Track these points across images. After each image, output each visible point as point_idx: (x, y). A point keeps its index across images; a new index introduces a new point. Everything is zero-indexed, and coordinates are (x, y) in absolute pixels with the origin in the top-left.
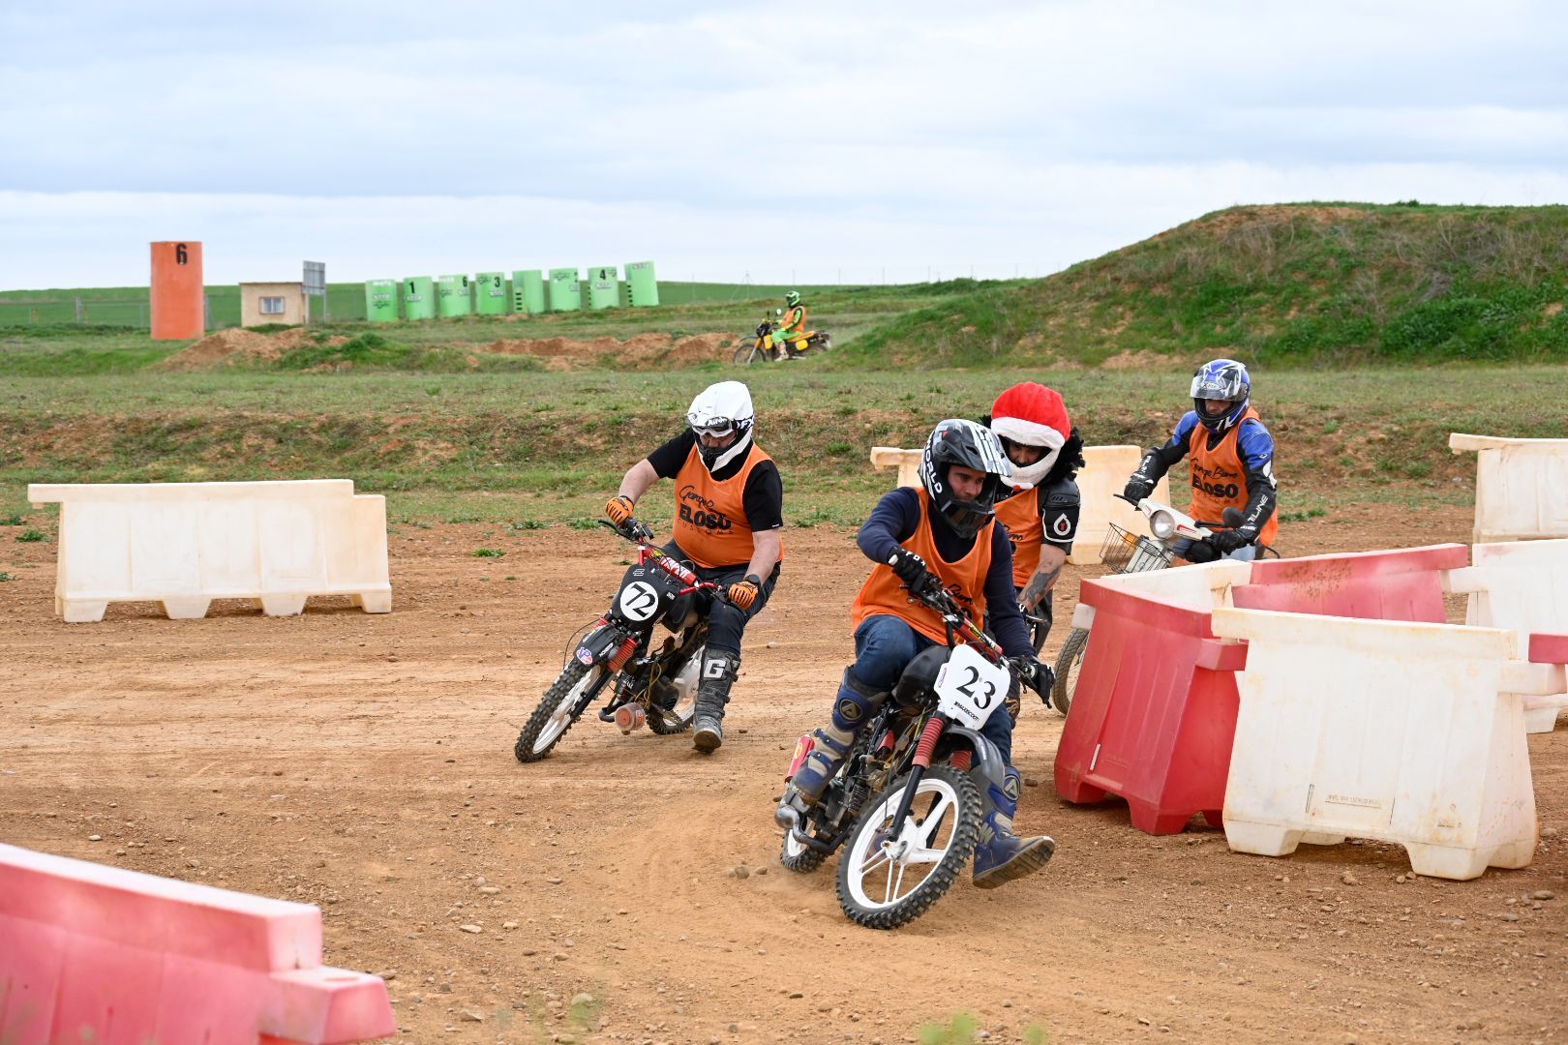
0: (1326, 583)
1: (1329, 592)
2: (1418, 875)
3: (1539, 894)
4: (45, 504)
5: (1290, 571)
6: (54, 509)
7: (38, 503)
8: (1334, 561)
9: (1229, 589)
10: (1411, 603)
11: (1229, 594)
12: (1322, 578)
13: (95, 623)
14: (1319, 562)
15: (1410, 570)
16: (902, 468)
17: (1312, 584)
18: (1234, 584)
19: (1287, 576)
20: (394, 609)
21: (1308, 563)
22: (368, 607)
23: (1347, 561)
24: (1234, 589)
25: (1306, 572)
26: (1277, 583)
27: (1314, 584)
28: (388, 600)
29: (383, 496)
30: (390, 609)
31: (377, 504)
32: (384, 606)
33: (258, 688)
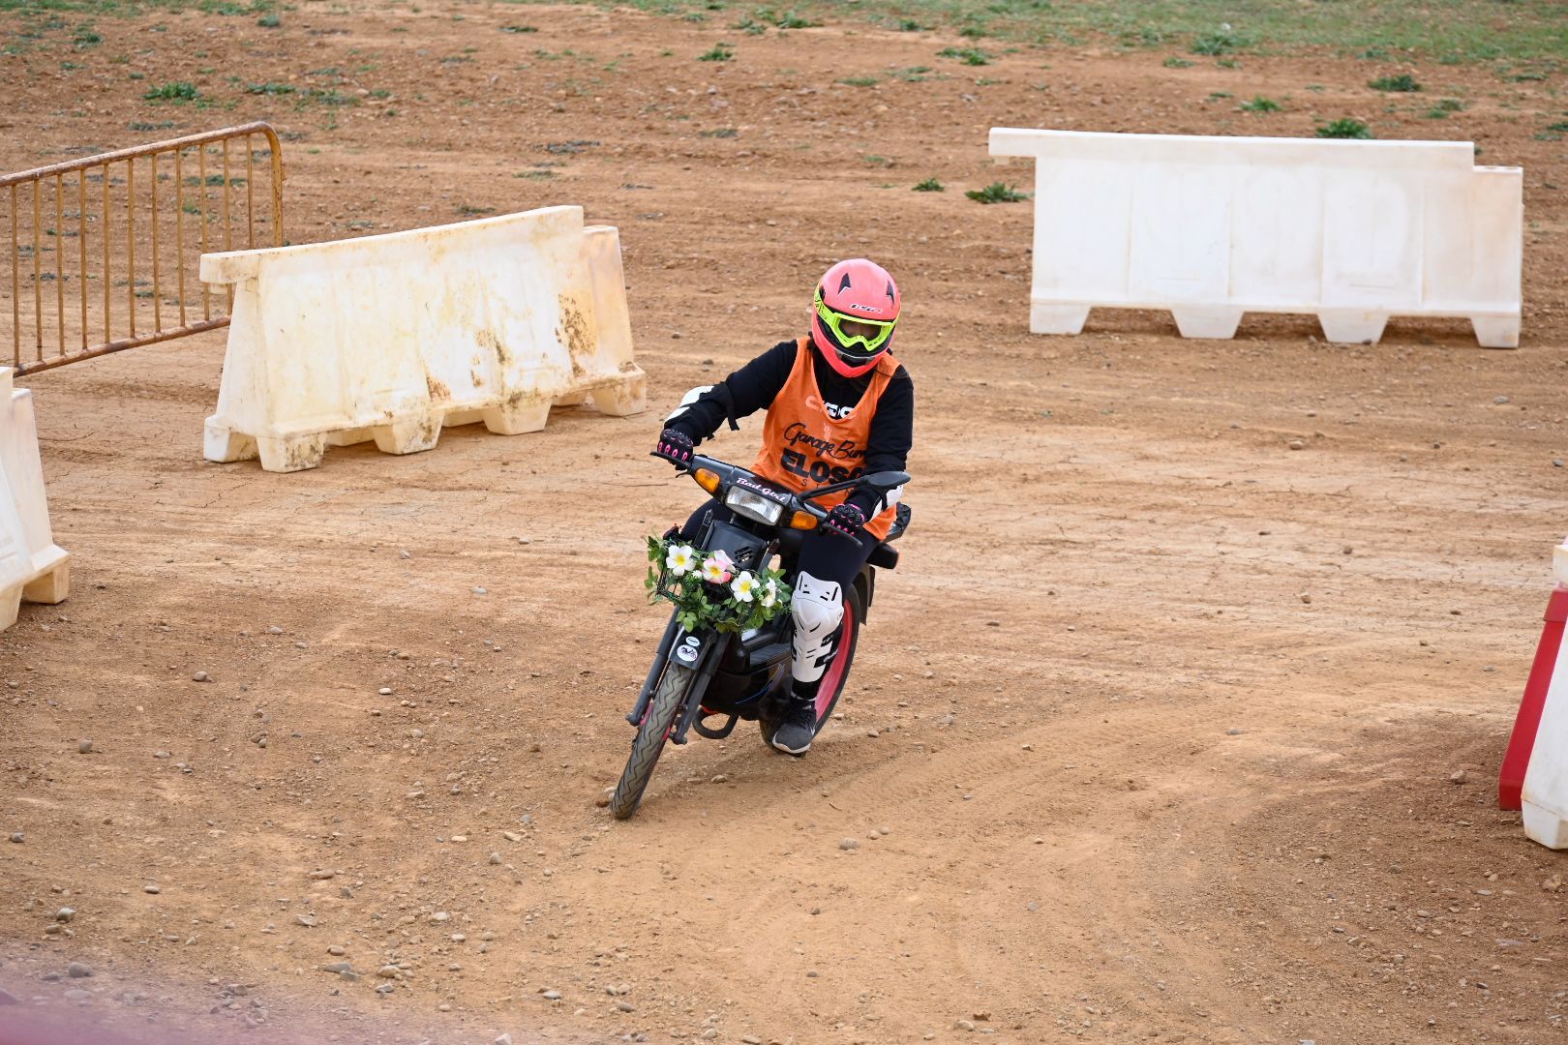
4: (1012, 158)
6: (1025, 168)
7: (1000, 158)
13: (1070, 336)
22: (1484, 335)
28: (1515, 328)
29: (1520, 170)
30: (1515, 343)
31: (1509, 180)
32: (1506, 338)
33: (1038, 479)
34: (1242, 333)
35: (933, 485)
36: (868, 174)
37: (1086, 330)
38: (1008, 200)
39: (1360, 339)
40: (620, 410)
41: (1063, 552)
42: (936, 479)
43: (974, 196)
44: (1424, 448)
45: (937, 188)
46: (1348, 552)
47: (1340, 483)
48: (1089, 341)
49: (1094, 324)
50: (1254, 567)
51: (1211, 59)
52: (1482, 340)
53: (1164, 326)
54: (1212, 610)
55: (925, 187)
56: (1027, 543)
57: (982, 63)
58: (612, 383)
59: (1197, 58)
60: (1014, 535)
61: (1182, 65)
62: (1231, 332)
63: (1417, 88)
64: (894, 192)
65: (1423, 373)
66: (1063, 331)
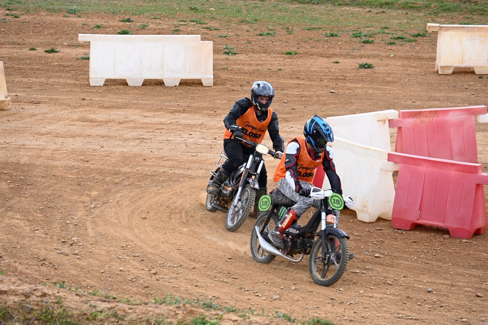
0: (428, 119)
1: (429, 121)
2: (358, 220)
3: (377, 228)
5: (413, 114)
6: (88, 44)
8: (431, 111)
9: (387, 120)
10: (462, 126)
11: (387, 122)
12: (426, 117)
14: (425, 112)
15: (463, 115)
16: (439, 33)
17: (422, 119)
18: (390, 118)
19: (412, 116)
20: (214, 84)
21: (421, 112)
22: (205, 83)
23: (437, 111)
24: (389, 120)
25: (420, 115)
26: (408, 118)
27: (423, 119)
28: (212, 82)
29: (212, 42)
30: (212, 85)
31: (209, 45)
32: (210, 84)
33: (123, 123)
34: (144, 85)
35: (99, 125)
36: (13, 46)
37: (104, 85)
38: (55, 52)
39: (174, 85)
40: (5, 108)
41: (145, 141)
42: (98, 124)
43: (46, 51)
44: (212, 112)
45: (35, 49)
46: (215, 139)
47: (200, 122)
48: (106, 88)
49: (107, 83)
50: (195, 143)
51: (73, 15)
52: (204, 85)
53: (124, 83)
54: (195, 154)
55: (32, 49)
56: (134, 139)
57: (18, 17)
58: (3, 101)
59: (69, 15)
60: (129, 137)
61: (68, 17)
62: (141, 84)
63: (132, 21)
64: (24, 50)
65: (196, 93)
66: (99, 85)
